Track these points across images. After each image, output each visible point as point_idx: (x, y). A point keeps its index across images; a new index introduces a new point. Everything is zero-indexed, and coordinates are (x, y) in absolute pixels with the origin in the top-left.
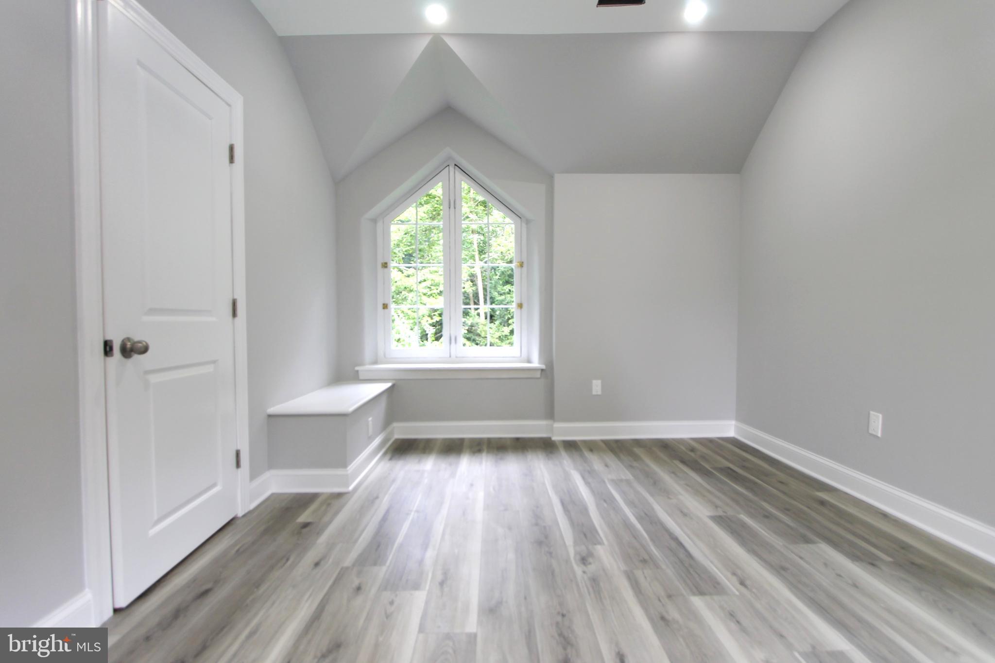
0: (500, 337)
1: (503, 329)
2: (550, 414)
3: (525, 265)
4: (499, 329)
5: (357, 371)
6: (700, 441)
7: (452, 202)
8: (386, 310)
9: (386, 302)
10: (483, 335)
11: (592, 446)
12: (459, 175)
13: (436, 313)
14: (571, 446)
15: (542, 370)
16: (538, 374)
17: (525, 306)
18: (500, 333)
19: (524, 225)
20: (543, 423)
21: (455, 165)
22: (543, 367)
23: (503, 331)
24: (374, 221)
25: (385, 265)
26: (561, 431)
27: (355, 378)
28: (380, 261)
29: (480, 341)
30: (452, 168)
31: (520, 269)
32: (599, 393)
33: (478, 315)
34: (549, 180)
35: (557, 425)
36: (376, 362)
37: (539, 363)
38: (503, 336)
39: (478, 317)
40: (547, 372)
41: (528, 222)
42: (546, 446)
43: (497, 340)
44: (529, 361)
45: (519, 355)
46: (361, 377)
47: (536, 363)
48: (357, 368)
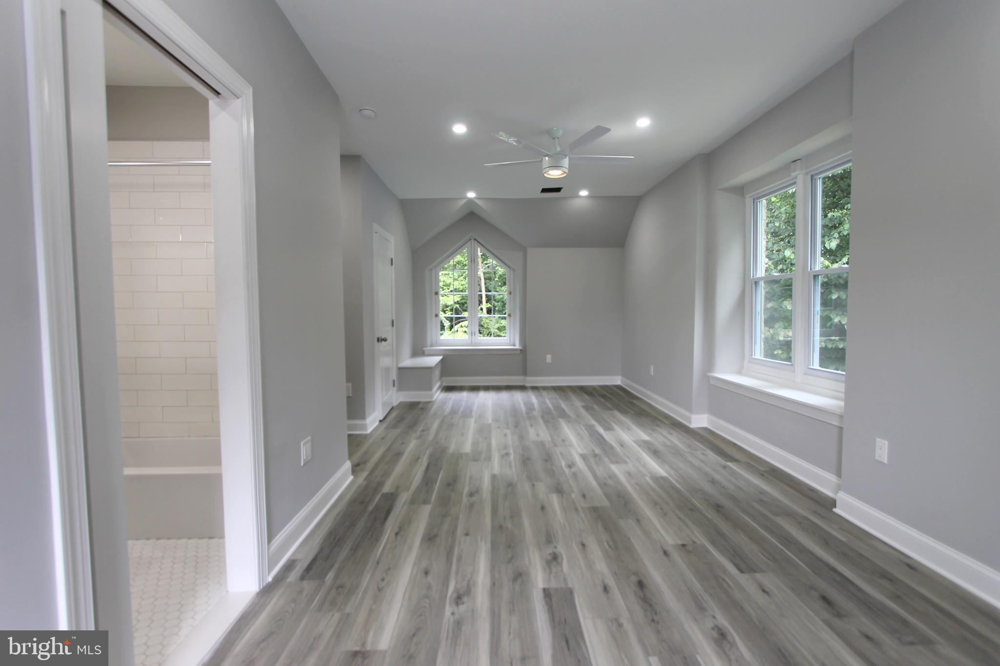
0: (499, 328)
1: (501, 322)
2: (525, 373)
3: (512, 293)
4: (498, 322)
5: (424, 351)
6: (601, 387)
7: (473, 260)
8: (437, 318)
9: (437, 313)
10: (486, 326)
11: (545, 388)
12: (476, 243)
13: (448, 309)
14: (535, 388)
15: (521, 350)
16: (519, 352)
17: (512, 315)
18: (498, 324)
19: (512, 272)
20: (522, 378)
21: (475, 239)
22: (521, 348)
23: (501, 323)
24: (431, 270)
25: (437, 293)
26: (530, 381)
27: (423, 354)
28: (434, 292)
29: (483, 331)
30: (473, 241)
31: (509, 295)
32: (550, 361)
33: (482, 309)
34: (524, 250)
35: (528, 378)
36: (432, 346)
37: (520, 346)
38: (501, 327)
39: (481, 311)
40: (523, 351)
41: (514, 270)
42: (523, 388)
43: (497, 330)
44: (514, 345)
45: (508, 342)
46: (426, 353)
47: (518, 347)
48: (424, 349)
